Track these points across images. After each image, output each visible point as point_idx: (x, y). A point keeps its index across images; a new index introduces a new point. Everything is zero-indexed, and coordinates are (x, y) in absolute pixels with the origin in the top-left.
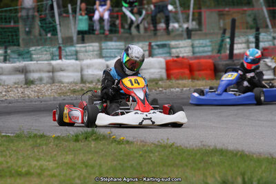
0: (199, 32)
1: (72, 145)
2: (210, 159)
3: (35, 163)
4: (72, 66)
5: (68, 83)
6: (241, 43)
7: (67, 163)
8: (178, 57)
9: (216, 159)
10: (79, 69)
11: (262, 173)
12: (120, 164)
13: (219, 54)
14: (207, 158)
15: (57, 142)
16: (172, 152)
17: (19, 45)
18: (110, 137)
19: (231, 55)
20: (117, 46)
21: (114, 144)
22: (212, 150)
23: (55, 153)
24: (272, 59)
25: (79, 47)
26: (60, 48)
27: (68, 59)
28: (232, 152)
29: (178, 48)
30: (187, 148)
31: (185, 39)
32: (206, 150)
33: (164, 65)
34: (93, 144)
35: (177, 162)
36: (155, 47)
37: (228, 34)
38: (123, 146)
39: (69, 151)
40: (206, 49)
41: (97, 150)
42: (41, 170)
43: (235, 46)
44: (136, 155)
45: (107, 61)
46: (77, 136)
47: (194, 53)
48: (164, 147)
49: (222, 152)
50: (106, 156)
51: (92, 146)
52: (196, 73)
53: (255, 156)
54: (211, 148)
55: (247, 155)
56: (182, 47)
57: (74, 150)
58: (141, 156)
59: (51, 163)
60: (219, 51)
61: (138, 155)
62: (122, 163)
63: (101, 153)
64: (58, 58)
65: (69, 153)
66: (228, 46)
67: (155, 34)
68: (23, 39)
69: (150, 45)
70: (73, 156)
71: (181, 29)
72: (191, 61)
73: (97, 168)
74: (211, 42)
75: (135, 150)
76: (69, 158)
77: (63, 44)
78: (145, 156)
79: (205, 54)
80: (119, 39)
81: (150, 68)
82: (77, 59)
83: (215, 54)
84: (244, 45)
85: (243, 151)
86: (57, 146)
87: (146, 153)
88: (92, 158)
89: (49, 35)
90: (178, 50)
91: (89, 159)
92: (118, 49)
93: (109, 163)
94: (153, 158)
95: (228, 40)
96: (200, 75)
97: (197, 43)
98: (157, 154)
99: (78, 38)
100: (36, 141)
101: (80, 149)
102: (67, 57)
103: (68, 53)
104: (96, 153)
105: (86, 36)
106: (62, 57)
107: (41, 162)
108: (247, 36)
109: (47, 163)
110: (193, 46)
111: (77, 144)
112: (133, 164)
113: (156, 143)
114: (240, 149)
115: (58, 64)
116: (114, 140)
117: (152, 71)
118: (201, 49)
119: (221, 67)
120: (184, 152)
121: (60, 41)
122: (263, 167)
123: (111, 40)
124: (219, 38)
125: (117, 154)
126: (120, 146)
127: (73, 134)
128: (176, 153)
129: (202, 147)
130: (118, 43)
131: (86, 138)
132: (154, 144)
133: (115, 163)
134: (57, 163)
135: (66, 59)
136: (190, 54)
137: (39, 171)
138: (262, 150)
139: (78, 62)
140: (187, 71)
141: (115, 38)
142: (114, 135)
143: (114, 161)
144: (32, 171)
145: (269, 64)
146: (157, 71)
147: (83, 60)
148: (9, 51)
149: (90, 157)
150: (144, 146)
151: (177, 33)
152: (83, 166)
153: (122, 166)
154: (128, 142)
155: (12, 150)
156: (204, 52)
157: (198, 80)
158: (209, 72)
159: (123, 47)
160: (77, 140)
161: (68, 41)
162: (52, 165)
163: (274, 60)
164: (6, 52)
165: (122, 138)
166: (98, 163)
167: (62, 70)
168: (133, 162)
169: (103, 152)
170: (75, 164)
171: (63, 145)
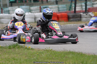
0: (61, 2)
1: (8, 50)
2: (68, 56)
4: (7, 16)
5: (5, 24)
6: (79, 6)
7: (6, 58)
9: (70, 56)
10: (10, 18)
11: (90, 62)
13: (70, 11)
14: (66, 56)
15: (1, 49)
16: (51, 53)
18: (24, 47)
19: (75, 11)
21: (26, 49)
22: (69, 52)
24: (92, 13)
25: (10, 8)
26: (2, 9)
27: (6, 13)
28: (77, 53)
29: (52, 8)
30: (57, 51)
31: (55, 5)
32: (66, 52)
34: (17, 50)
35: (53, 57)
36: (42, 8)
37: (73, 2)
38: (30, 50)
39: (6, 53)
40: (64, 9)
41: (19, 52)
43: (77, 8)
44: (35, 54)
46: (10, 46)
47: (59, 10)
48: (48, 51)
49: (73, 53)
50: (23, 55)
51: (17, 51)
52: (60, 19)
53: (87, 54)
54: (68, 51)
55: (83, 54)
56: (54, 8)
57: (9, 53)
58: (38, 55)
60: (70, 10)
61: (37, 54)
62: (30, 58)
63: (20, 54)
64: (1, 13)
65: (6, 54)
66: (73, 8)
67: (42, 3)
69: (40, 7)
70: (8, 55)
72: (58, 14)
73: (19, 60)
74: (66, 6)
75: (35, 52)
76: (7, 56)
77: (3, 7)
78: (40, 55)
79: (64, 11)
80: (27, 5)
82: (9, 13)
83: (68, 11)
84: (80, 7)
85: (82, 52)
86: (1, 51)
87: (40, 53)
88: (17, 56)
92: (27, 9)
93: (24, 58)
94: (43, 56)
95: (73, 5)
96: (62, 20)
97: (60, 6)
98: (45, 54)
99: (9, 5)
101: (11, 52)
102: (5, 12)
103: (6, 11)
104: (19, 53)
105: (13, 4)
106: (3, 12)
108: (82, 3)
110: (58, 8)
111: (10, 50)
112: (34, 59)
113: (44, 49)
114: (80, 51)
115: (1, 16)
116: (26, 48)
118: (62, 9)
119: (71, 16)
120: (57, 53)
121: (2, 6)
122: (91, 59)
123: (23, 5)
124: (69, 4)
125: (27, 54)
126: (28, 51)
127: (8, 45)
128: (53, 53)
129: (64, 51)
131: (14, 47)
133: (27, 58)
134: (1, 58)
136: (57, 11)
138: (89, 52)
139: (9, 15)
141: (25, 5)
142: (26, 46)
143: (26, 57)
145: (91, 15)
147: (12, 14)
149: (16, 55)
150: (39, 50)
151: (52, 2)
152: (13, 59)
153: (30, 59)
156: (63, 10)
157: (61, 22)
158: (66, 19)
159: (29, 8)
160: (10, 48)
161: (5, 6)
163: (93, 13)
165: (30, 47)
166: (19, 58)
167: (3, 18)
168: (34, 58)
169: (21, 53)
170: (9, 59)
171: (4, 50)
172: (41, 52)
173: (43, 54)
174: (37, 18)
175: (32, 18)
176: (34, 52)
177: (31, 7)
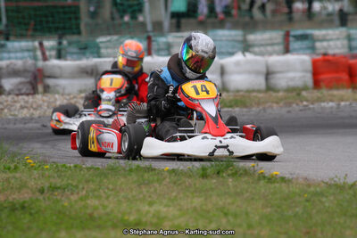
1: (199, 183)
3: (147, 208)
7: (195, 209)
8: (325, 55)
12: (276, 211)
15: (174, 178)
17: (79, 33)
20: (231, 36)
21: (262, 182)
23: (174, 194)
26: (149, 39)
27: (162, 55)
29: (324, 40)
31: (336, 27)
33: (309, 66)
34: (230, 182)
38: (277, 185)
39: (195, 191)
41: (239, 190)
42: (158, 218)
44: (298, 198)
45: (222, 58)
46: (204, 169)
47: (351, 48)
48: (341, 188)
50: (253, 199)
51: (230, 184)
56: (331, 40)
57: (202, 191)
58: (307, 201)
59: (171, 209)
61: (303, 199)
62: (279, 210)
63: (245, 196)
65: (195, 194)
68: (86, 25)
69: (287, 35)
71: (324, 12)
72: (351, 61)
73: (243, 218)
75: (297, 191)
76: (197, 202)
77: (153, 31)
78: (313, 202)
80: (235, 26)
81: (288, 71)
86: (175, 183)
87: (315, 196)
88: (233, 203)
89: (126, 18)
90: (325, 44)
91: (229, 204)
92: (235, 41)
93: (260, 211)
94: (327, 204)
98: (331, 198)
99: (171, 24)
100: (142, 176)
101: (212, 189)
102: (161, 51)
104: (238, 194)
105: (183, 21)
106: (153, 52)
107: (156, 207)
109: (165, 209)
110: (349, 38)
111: (205, 181)
112: (297, 213)
113: (328, 181)
116: (263, 177)
117: (291, 75)
121: (149, 27)
123: (222, 27)
125: (270, 196)
126: (273, 186)
130: (233, 33)
131: (218, 173)
132: (327, 183)
133: (269, 210)
134: (180, 210)
135: (159, 55)
136: (346, 51)
137: (155, 221)
140: (345, 76)
141: (227, 25)
142: (261, 169)
144: (144, 220)
146: (298, 75)
148: (65, 42)
149: (230, 201)
150: (309, 186)
152: (221, 214)
153: (282, 215)
154: (283, 179)
155: (108, 188)
159: (240, 38)
160: (204, 176)
162: (172, 211)
164: (60, 43)
165: (275, 173)
168: (297, 209)
169: (248, 194)
170: (208, 212)
171: (185, 182)
172: (318, 189)
173: (327, 197)
174: (273, 73)
175: (257, 73)
176: (291, 189)
177: (251, 33)
